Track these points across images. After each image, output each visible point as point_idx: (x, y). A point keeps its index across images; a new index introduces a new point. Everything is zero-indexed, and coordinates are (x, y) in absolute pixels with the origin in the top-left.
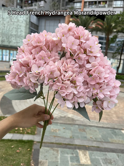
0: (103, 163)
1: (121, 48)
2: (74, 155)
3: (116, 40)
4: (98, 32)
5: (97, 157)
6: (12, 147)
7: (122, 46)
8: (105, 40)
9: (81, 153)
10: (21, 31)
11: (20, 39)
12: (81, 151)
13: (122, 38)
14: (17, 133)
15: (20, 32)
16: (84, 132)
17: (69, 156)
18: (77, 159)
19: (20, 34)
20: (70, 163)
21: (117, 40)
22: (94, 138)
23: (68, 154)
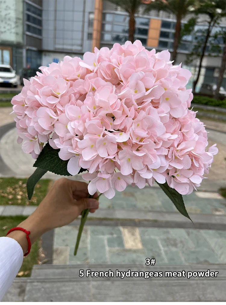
0: (164, 246)
1: (203, 45)
2: (115, 236)
3: (193, 29)
4: (161, 12)
5: (153, 237)
6: (4, 228)
7: (205, 40)
8: (173, 28)
9: (126, 232)
10: (7, 8)
11: (6, 25)
12: (127, 228)
13: (204, 25)
14: (12, 204)
15: (6, 10)
16: (131, 199)
17: (105, 238)
18: (120, 241)
19: (6, 15)
20: (107, 248)
21: (196, 28)
22: (148, 206)
23: (103, 234)
